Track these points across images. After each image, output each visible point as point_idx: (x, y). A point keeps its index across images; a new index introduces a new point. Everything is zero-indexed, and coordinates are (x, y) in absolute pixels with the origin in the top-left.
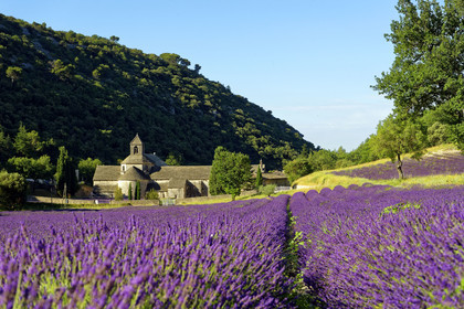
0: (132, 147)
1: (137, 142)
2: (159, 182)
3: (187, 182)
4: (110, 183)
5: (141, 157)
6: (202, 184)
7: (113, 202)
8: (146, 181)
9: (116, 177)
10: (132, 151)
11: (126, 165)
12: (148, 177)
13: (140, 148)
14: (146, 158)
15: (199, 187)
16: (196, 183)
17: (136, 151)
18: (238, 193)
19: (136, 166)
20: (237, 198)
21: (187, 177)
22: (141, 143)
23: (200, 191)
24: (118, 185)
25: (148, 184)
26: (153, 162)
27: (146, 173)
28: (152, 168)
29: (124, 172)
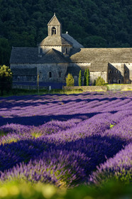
0: (50, 28)
1: (54, 23)
2: (79, 65)
3: (109, 64)
4: (28, 65)
5: (59, 39)
6: (125, 67)
7: (65, 88)
8: (66, 65)
9: (34, 60)
10: (50, 32)
11: (44, 48)
12: (68, 60)
13: (58, 29)
14: (64, 39)
15: (122, 70)
16: (118, 65)
17: (54, 32)
19: (55, 48)
22: (59, 24)
23: (123, 74)
24: (36, 68)
25: (68, 68)
26: (71, 44)
27: (66, 56)
28: (71, 50)
29: (43, 55)
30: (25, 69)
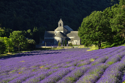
0: (59, 24)
1: (61, 22)
2: (70, 38)
4: (51, 38)
7: (58, 47)
8: (65, 37)
9: (53, 36)
12: (66, 36)
13: (62, 24)
14: (64, 28)
17: (60, 25)
19: (61, 31)
22: (62, 22)
25: (66, 39)
26: (67, 30)
27: (65, 34)
28: (67, 32)
29: (56, 34)
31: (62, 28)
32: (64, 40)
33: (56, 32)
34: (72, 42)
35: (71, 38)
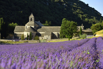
0: (30, 18)
1: (32, 16)
2: (40, 33)
3: (52, 33)
6: (58, 33)
7: (20, 41)
9: (23, 31)
11: (27, 26)
12: (36, 31)
13: (33, 19)
14: (35, 23)
15: (57, 35)
16: (56, 33)
17: (31, 20)
18: (71, 38)
19: (32, 26)
20: (71, 40)
21: (52, 31)
23: (57, 37)
24: (24, 34)
25: (36, 34)
26: (38, 25)
27: (36, 29)
28: (38, 27)
29: (27, 29)
30: (20, 34)
31: (33, 22)
32: (34, 35)
33: (26, 27)
34: (43, 37)
35: (42, 34)
